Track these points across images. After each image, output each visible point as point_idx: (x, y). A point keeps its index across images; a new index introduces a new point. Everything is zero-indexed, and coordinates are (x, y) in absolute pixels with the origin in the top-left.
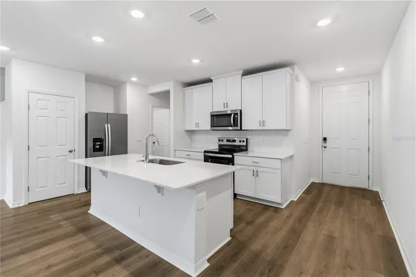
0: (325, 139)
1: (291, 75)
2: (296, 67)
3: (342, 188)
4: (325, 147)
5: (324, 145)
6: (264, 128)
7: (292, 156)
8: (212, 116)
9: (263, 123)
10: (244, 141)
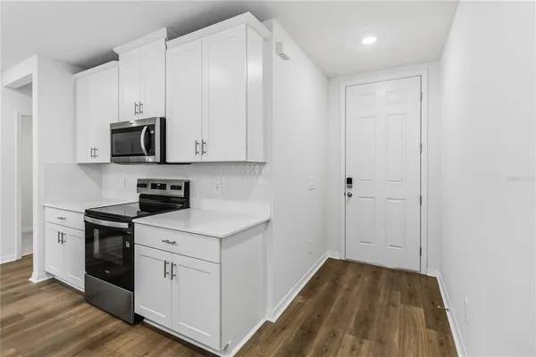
0: (349, 181)
1: (266, 40)
2: (275, 23)
3: (376, 271)
4: (350, 196)
5: (348, 191)
6: (205, 158)
7: (268, 222)
8: (113, 132)
9: (201, 146)
10: (179, 188)
